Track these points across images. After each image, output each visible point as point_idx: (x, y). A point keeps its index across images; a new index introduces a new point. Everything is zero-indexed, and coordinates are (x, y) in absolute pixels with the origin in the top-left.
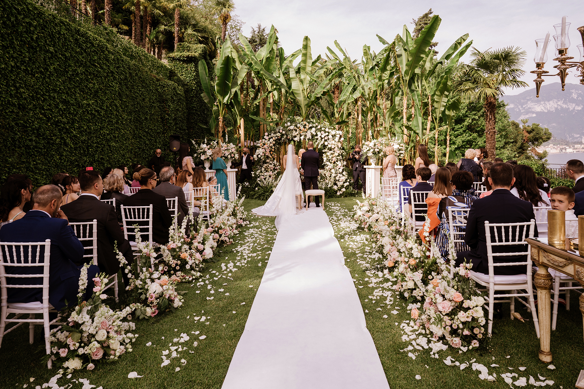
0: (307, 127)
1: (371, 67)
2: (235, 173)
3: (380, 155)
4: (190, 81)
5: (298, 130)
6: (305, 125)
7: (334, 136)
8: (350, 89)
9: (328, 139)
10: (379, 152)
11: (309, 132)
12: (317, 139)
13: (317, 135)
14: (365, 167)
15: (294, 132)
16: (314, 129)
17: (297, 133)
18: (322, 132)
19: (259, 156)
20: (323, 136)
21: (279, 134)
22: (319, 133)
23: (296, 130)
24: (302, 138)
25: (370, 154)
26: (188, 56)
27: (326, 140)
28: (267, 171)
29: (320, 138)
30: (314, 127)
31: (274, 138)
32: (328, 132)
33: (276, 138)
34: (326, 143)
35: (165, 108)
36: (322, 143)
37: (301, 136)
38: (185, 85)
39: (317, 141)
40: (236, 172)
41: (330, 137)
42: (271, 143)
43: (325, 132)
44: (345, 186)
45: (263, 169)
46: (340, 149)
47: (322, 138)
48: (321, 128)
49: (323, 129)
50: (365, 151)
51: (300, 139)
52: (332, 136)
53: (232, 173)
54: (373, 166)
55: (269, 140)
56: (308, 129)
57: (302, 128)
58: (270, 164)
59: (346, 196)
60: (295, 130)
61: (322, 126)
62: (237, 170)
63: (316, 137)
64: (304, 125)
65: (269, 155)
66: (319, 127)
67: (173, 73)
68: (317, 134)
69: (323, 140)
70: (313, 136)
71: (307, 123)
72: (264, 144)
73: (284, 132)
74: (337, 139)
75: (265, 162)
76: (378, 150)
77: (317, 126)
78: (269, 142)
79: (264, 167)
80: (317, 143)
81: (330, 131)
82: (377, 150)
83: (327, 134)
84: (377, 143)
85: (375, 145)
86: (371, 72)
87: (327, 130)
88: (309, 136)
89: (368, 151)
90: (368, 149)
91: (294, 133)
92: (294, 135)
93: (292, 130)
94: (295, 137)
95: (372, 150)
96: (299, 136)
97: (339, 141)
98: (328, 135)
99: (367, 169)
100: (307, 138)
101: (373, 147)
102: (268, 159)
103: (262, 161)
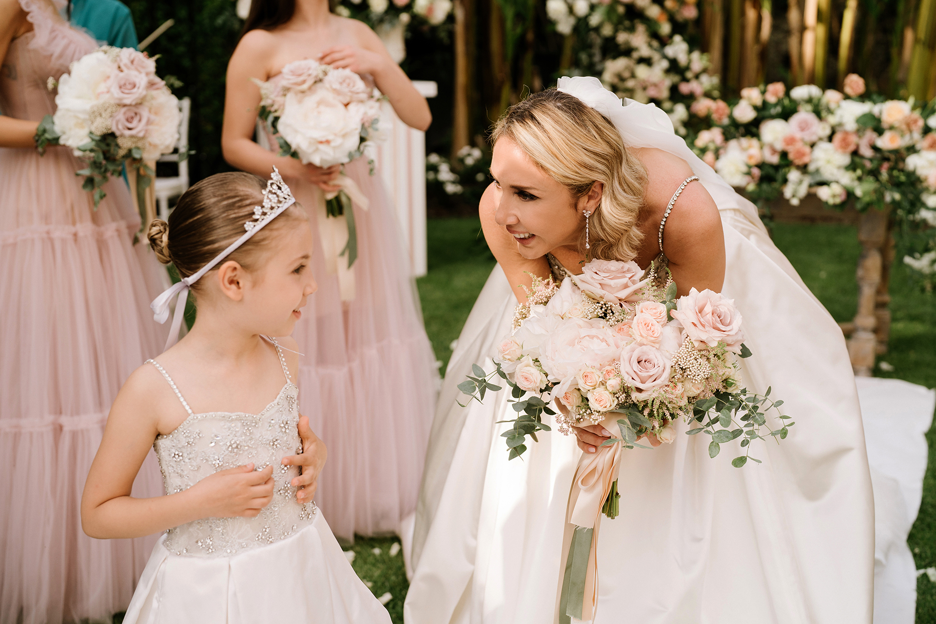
58: (641, 60)
62: (433, 89)
102: (632, 29)
103: (598, 41)
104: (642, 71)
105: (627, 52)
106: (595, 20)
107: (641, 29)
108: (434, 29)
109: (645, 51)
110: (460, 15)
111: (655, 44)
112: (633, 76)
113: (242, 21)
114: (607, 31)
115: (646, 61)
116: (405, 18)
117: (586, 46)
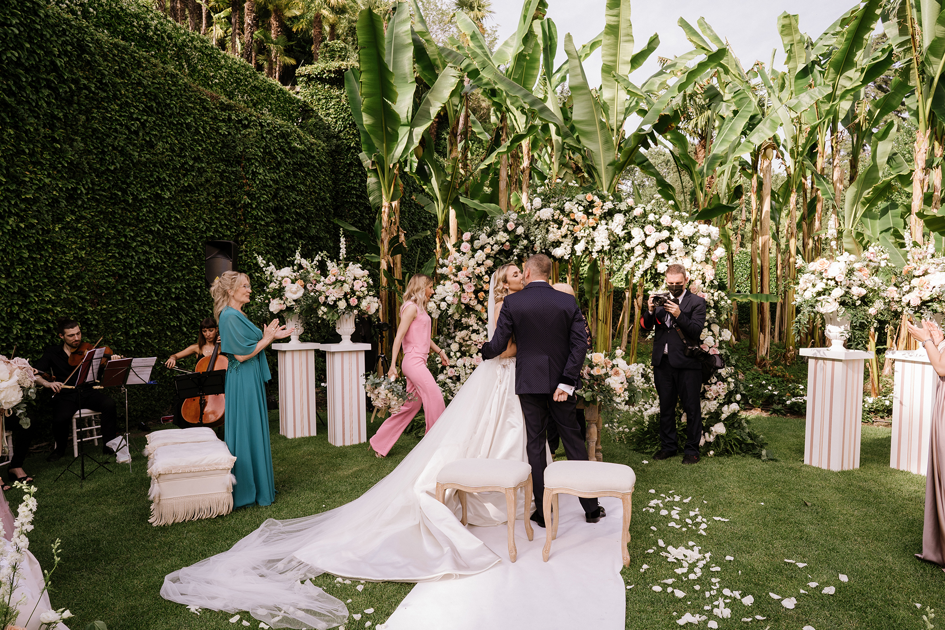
0: (597, 211)
1: (801, 67)
2: (362, 357)
3: (872, 311)
4: (345, 127)
5: (566, 220)
6: (591, 204)
7: (689, 242)
8: (741, 124)
9: (670, 251)
10: (865, 301)
11: (602, 227)
12: (631, 251)
13: (629, 237)
14: (803, 352)
15: (553, 227)
16: (619, 218)
17: (564, 230)
18: (649, 228)
19: (443, 305)
20: (650, 243)
21: (502, 237)
22: (636, 232)
23: (560, 224)
24: (580, 248)
25: (829, 306)
26: (339, 67)
27: (660, 257)
28: (463, 354)
29: (639, 250)
30: (620, 211)
31: (488, 250)
32: (670, 229)
33: (496, 248)
34: (661, 267)
35: (242, 178)
36: (647, 264)
37: (576, 241)
38: (334, 137)
39: (629, 259)
40: (366, 352)
41: (676, 244)
42: (479, 265)
43: (659, 227)
44: (724, 416)
45: (455, 347)
46: (712, 285)
47: (648, 249)
48: (645, 215)
49: (651, 217)
50: (808, 295)
51: (573, 252)
52: (685, 241)
53: (354, 356)
54: (836, 349)
55: (473, 257)
56: (601, 218)
57: (579, 215)
58: (474, 331)
59: (726, 453)
60: (555, 221)
61: (649, 208)
62: (368, 347)
63: (627, 246)
64: (585, 203)
65: (474, 303)
66: (638, 211)
67: (307, 111)
68: (629, 233)
69: (652, 255)
70: (615, 243)
71: (596, 198)
72: (459, 269)
73: (520, 230)
74: (700, 252)
75: (459, 326)
76: (863, 292)
77: (631, 209)
78: (472, 262)
79: (457, 339)
80: (628, 266)
81: (676, 223)
82: (857, 292)
83: (666, 234)
84: (857, 266)
85: (851, 272)
86: (800, 81)
87: (665, 220)
88: (602, 239)
89: (819, 294)
90: (820, 286)
91: (555, 234)
92: (551, 237)
93: (547, 222)
94: (557, 244)
95: (838, 292)
96: (568, 242)
97: (707, 261)
98: (669, 239)
99: (811, 363)
100: (597, 247)
101: (841, 278)
102: (469, 316)
103: (453, 322)
104: (474, 337)
105: (467, 327)
106: (450, 312)
107: (473, 316)
108: (370, 317)
109: (475, 327)
110: (381, 307)
111: (480, 323)
112: (470, 339)
113: (271, 313)
114: (456, 317)
115: (476, 332)
116: (356, 312)
117: (447, 325)
